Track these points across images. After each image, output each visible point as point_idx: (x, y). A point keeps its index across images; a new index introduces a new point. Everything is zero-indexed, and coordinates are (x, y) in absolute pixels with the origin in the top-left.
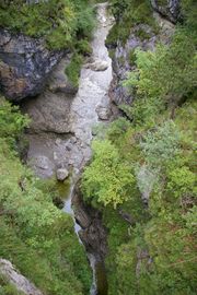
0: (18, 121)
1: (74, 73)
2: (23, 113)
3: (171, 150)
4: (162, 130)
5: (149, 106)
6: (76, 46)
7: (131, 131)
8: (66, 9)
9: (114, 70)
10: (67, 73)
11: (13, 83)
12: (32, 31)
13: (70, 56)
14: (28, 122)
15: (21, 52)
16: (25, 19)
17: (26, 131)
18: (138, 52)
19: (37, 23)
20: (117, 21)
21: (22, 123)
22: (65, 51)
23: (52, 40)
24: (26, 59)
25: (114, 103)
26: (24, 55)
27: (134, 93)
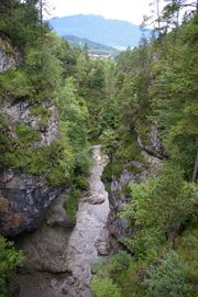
0: (11, 259)
1: (72, 207)
2: (17, 250)
3: (180, 286)
4: (165, 262)
5: (149, 236)
6: (74, 182)
7: (133, 266)
8: (66, 151)
9: (111, 202)
10: (65, 207)
11: (10, 218)
12: (34, 170)
13: (68, 191)
14: (21, 259)
15: (22, 188)
16: (29, 160)
17: (19, 270)
18: (132, 185)
19: (39, 163)
20: (111, 159)
21: (15, 261)
22: (63, 187)
23: (52, 177)
24: (26, 195)
25: (113, 236)
26: (24, 191)
27: (133, 224)
